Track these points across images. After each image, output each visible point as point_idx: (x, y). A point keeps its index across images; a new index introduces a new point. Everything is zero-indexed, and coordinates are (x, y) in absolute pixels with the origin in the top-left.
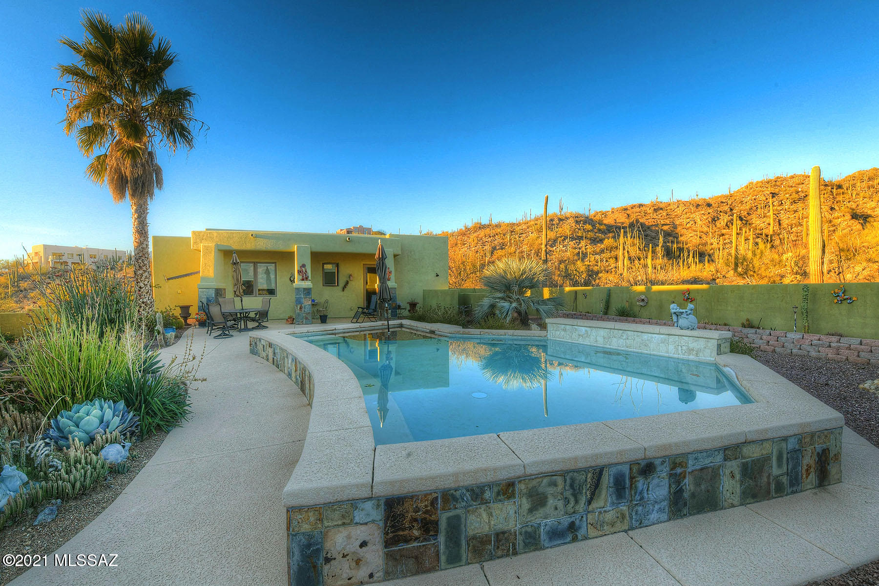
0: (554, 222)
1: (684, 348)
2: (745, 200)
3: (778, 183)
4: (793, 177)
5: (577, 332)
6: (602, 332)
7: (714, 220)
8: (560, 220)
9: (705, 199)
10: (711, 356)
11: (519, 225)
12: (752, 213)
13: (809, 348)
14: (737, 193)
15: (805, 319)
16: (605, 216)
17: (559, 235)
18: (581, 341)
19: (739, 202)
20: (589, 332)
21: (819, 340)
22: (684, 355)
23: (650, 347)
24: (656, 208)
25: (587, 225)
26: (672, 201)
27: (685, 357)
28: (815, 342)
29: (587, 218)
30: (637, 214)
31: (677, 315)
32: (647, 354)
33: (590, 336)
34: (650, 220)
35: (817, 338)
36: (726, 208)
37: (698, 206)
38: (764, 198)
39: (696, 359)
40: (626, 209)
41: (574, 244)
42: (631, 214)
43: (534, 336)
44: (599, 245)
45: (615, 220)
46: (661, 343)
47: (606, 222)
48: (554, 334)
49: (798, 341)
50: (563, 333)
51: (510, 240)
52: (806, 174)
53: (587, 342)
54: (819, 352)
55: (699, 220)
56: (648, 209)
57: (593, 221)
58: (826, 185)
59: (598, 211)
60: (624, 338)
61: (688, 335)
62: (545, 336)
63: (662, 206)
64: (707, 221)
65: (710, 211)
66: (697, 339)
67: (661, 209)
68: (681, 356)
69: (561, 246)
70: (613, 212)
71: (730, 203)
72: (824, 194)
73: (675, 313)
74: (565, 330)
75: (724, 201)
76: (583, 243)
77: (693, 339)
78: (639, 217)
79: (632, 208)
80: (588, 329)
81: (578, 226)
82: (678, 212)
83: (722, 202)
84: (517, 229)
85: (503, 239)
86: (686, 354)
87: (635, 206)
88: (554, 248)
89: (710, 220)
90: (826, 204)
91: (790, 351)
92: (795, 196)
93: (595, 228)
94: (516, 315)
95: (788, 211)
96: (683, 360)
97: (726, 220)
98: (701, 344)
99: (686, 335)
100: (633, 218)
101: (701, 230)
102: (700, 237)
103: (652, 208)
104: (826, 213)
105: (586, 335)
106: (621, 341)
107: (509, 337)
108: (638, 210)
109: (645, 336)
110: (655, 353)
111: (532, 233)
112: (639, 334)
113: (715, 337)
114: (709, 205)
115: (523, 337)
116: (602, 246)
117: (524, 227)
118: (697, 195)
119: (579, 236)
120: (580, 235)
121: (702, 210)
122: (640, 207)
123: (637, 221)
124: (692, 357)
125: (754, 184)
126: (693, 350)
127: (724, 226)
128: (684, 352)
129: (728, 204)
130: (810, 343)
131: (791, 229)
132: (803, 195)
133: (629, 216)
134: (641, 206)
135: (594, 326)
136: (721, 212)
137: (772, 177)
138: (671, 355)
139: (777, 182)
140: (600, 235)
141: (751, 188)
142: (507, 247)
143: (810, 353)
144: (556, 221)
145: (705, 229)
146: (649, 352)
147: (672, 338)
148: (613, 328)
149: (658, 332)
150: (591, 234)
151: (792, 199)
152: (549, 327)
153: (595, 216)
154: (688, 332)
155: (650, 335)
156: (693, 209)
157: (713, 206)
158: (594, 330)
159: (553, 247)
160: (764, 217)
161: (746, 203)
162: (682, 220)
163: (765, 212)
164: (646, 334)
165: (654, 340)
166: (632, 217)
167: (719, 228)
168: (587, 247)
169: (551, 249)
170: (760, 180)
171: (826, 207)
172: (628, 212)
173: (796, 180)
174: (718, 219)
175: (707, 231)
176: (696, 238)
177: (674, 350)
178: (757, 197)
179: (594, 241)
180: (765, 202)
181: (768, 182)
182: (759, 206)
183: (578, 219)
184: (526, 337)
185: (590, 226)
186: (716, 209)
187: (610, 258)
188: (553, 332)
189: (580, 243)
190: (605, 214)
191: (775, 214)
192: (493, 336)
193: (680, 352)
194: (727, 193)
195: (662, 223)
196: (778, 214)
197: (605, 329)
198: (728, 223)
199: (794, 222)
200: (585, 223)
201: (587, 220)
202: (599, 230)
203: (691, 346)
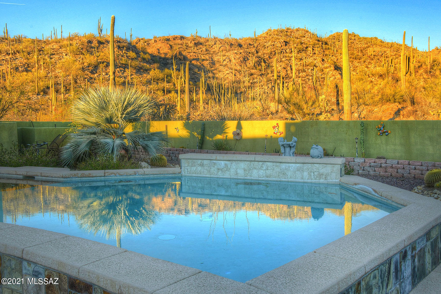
0: (93, 45)
1: (316, 173)
2: (267, 45)
3: (289, 34)
4: (298, 31)
5: (216, 167)
6: (242, 165)
7: (245, 60)
8: (100, 43)
9: (236, 40)
10: (336, 179)
11: (47, 42)
12: (272, 57)
13: (369, 169)
14: (260, 37)
15: (363, 147)
16: (148, 44)
17: (100, 61)
18: (220, 175)
19: (262, 46)
20: (229, 166)
21: (375, 162)
22: (316, 179)
23: (287, 175)
24: (196, 42)
25: (131, 52)
26: (210, 37)
27: (317, 181)
28: (372, 164)
29: (130, 44)
30: (179, 46)
31: (284, 147)
32: (285, 182)
33: (230, 169)
34: (192, 54)
35: (373, 161)
36: (253, 50)
37: (231, 45)
38: (280, 45)
39: (325, 182)
40: (168, 40)
41: (119, 72)
42: (174, 46)
43: (167, 174)
44: (145, 75)
45: (159, 50)
46: (297, 171)
47: (150, 50)
48: (189, 170)
49: (362, 164)
50: (199, 168)
51: (37, 61)
52: (306, 29)
53: (227, 175)
54: (375, 171)
55: (233, 59)
56: (189, 42)
57: (136, 49)
58: (318, 41)
59: (141, 38)
60: (264, 168)
61: (319, 162)
62: (180, 173)
63: (202, 41)
64: (239, 60)
65: (241, 51)
66: (326, 165)
67: (201, 44)
68: (314, 181)
69: (104, 74)
70: (155, 41)
71: (256, 45)
72: (318, 47)
73: (283, 145)
74: (202, 165)
75: (251, 43)
76: (128, 72)
77: (322, 166)
78: (181, 49)
79: (174, 39)
80: (227, 162)
81: (120, 52)
82: (216, 48)
83: (250, 44)
84: (47, 48)
85: (28, 59)
86: (317, 178)
87: (177, 37)
88: (96, 75)
89: (242, 59)
90: (319, 56)
91: (357, 172)
92: (300, 46)
93: (140, 57)
94: (123, 152)
95: (296, 59)
96: (315, 183)
97: (253, 61)
98: (328, 169)
99: (317, 162)
100: (176, 49)
101: (236, 68)
102: (235, 75)
103: (193, 42)
104: (320, 63)
105: (225, 169)
106: (261, 172)
107: (139, 177)
108: (179, 41)
109: (283, 166)
110: (292, 180)
111: (66, 55)
112: (278, 164)
113: (339, 163)
114: (240, 46)
115: (155, 176)
116: (149, 77)
117: (56, 46)
118: (230, 35)
119: (123, 64)
120: (124, 62)
121: (235, 50)
122: (181, 40)
123: (180, 53)
124: (322, 181)
125: (272, 31)
126: (322, 174)
127: (253, 66)
128: (316, 177)
129: (254, 47)
130: (369, 165)
131: (299, 74)
132: (305, 46)
133: (171, 48)
134: (182, 38)
135: (235, 159)
136: (249, 53)
137: (284, 28)
138: (306, 180)
139: (287, 32)
140: (145, 64)
141: (270, 35)
142: (33, 70)
143: (370, 172)
144: (95, 44)
145: (238, 68)
146: (286, 180)
147: (306, 166)
148: (253, 160)
149: (294, 162)
150: (135, 63)
151: (298, 49)
152: (183, 162)
153: (137, 43)
154: (318, 160)
155: (287, 165)
156: (228, 47)
157: (243, 46)
158: (234, 163)
159: (94, 74)
160: (281, 61)
161: (267, 47)
162: (219, 57)
163: (281, 57)
164: (284, 164)
165: (291, 168)
166: (174, 48)
167: (249, 68)
168: (133, 76)
169: (92, 76)
170: (276, 29)
171: (320, 58)
172: (171, 43)
173: (300, 33)
174: (248, 59)
175: (240, 69)
176: (231, 75)
177: (308, 176)
178: (275, 43)
179: (140, 70)
180: (281, 49)
181: (282, 32)
182: (277, 51)
183: (121, 45)
184: (159, 176)
185: (134, 54)
186: (246, 50)
187: (158, 90)
188: (188, 168)
189: (125, 71)
190: (148, 42)
191: (288, 60)
192: (121, 177)
193: (313, 177)
194: (252, 36)
195: (203, 58)
196: (290, 60)
197: (245, 162)
198: (256, 64)
199: (300, 68)
200: (128, 49)
201: (131, 47)
202: (144, 59)
203: (322, 171)
